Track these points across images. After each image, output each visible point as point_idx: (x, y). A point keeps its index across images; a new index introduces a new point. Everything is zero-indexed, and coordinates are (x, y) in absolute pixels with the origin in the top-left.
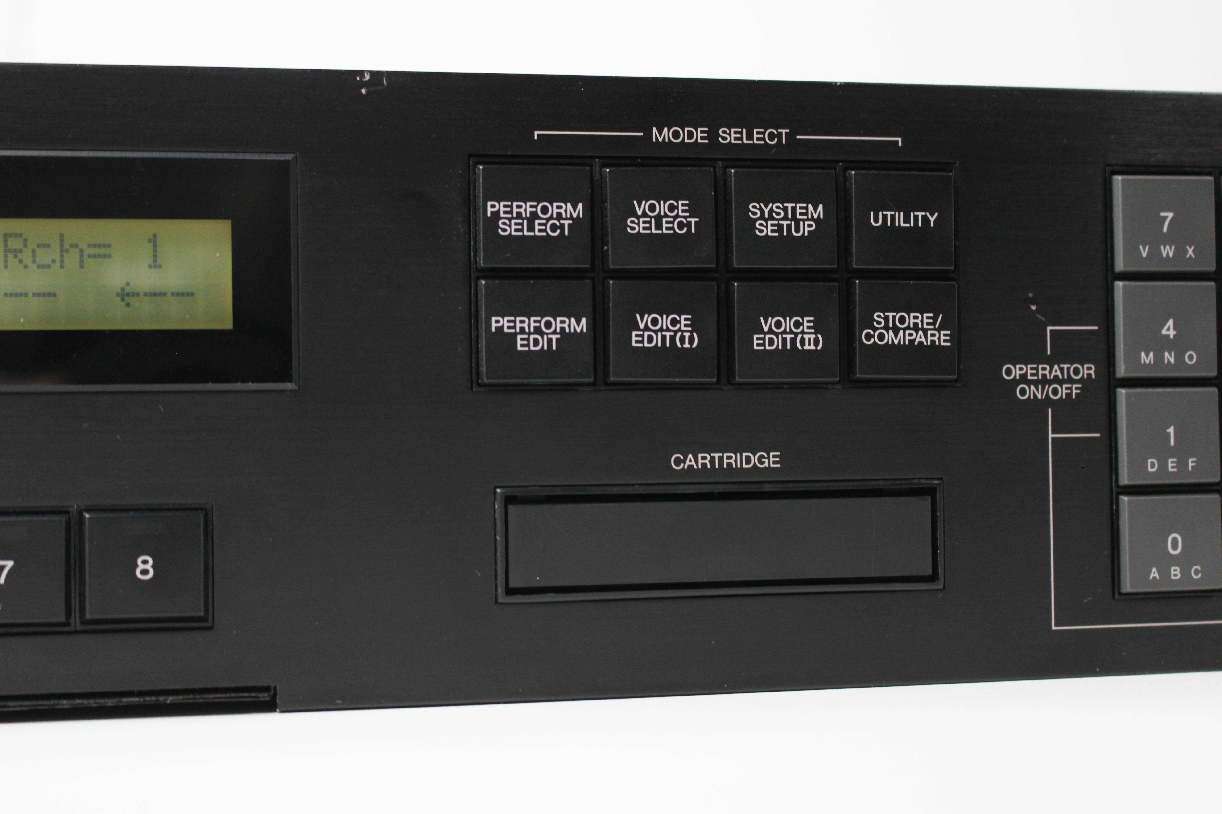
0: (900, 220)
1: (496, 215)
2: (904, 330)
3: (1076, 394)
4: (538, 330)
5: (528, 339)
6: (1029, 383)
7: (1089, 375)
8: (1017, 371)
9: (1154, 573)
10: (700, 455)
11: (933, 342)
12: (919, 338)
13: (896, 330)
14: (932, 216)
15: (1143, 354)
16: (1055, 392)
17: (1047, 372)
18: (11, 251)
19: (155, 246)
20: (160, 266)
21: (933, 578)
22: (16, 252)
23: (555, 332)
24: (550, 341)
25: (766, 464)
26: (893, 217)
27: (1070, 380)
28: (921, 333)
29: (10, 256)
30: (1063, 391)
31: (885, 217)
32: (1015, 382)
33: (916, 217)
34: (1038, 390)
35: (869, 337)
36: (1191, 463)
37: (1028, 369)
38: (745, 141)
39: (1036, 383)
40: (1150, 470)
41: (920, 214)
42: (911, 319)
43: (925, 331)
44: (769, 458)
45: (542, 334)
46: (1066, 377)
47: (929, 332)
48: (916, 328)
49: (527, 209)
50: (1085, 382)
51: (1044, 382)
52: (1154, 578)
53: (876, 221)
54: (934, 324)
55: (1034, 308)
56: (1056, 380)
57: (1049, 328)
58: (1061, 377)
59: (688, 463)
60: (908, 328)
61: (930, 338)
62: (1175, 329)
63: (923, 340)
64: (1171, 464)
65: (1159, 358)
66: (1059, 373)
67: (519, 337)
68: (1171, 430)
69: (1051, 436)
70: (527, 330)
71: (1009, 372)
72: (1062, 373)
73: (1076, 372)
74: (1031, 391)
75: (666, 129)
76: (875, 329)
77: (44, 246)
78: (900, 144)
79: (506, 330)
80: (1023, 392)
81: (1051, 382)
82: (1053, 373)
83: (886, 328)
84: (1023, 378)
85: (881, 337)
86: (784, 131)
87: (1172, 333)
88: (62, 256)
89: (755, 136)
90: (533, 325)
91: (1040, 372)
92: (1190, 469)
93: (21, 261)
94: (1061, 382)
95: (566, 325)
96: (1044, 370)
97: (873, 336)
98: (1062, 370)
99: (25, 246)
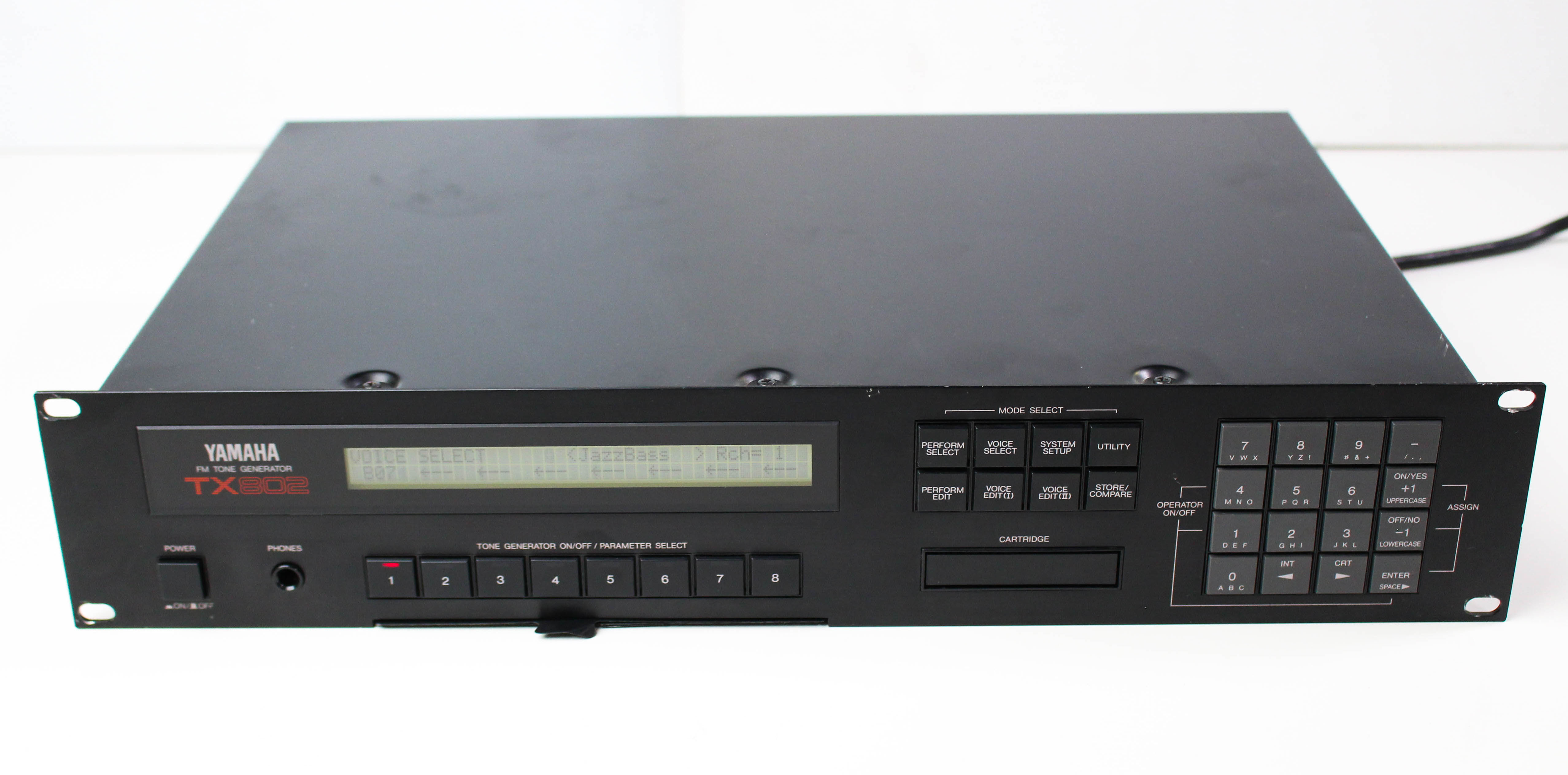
0: (1112, 447)
1: (926, 447)
2: (1110, 491)
3: (1192, 514)
4: (942, 492)
5: (938, 496)
6: (1170, 509)
7: (1200, 506)
8: (1164, 505)
9: (1221, 588)
10: (1013, 537)
11: (1123, 496)
12: (1117, 494)
13: (1106, 492)
14: (1128, 445)
15: (1226, 500)
16: (1182, 513)
17: (1179, 505)
18: (720, 453)
19: (779, 451)
20: (782, 459)
21: (1115, 586)
22: (722, 454)
23: (950, 493)
24: (947, 496)
25: (1042, 541)
26: (1108, 446)
27: (1190, 508)
28: (1118, 492)
29: (720, 455)
30: (1186, 513)
31: (1105, 446)
32: (1163, 509)
33: (1120, 446)
34: (1174, 512)
35: (1093, 494)
36: (1244, 545)
37: (1170, 504)
38: (1042, 412)
39: (1173, 510)
40: (1224, 547)
41: (1122, 445)
42: (1113, 487)
43: (1120, 492)
44: (1044, 538)
45: (944, 494)
46: (1188, 507)
47: (1122, 492)
48: (1116, 491)
49: (939, 445)
50: (1198, 510)
51: (1177, 509)
52: (1221, 590)
53: (1101, 447)
54: (1124, 489)
55: (1175, 479)
56: (1183, 508)
57: (1182, 487)
58: (1185, 507)
59: (1007, 540)
60: (1112, 490)
61: (1122, 494)
62: (1243, 490)
63: (1119, 495)
64: (1234, 545)
65: (1234, 502)
66: (1185, 505)
67: (934, 495)
68: (1236, 531)
69: (1178, 530)
70: (937, 492)
71: (1160, 505)
72: (1187, 506)
73: (1194, 505)
74: (1170, 513)
75: (1005, 408)
76: (1096, 491)
77: (733, 451)
78: (1116, 412)
79: (928, 492)
80: (1166, 513)
81: (1180, 509)
82: (1182, 505)
83: (1102, 490)
84: (1167, 507)
85: (1099, 494)
86: (1061, 408)
87: (1241, 492)
88: (741, 455)
89: (1047, 410)
90: (940, 490)
91: (1176, 505)
92: (1244, 547)
93: (724, 457)
94: (1185, 509)
95: (955, 490)
96: (1177, 504)
97: (1095, 494)
98: (1186, 504)
99: (726, 451)
